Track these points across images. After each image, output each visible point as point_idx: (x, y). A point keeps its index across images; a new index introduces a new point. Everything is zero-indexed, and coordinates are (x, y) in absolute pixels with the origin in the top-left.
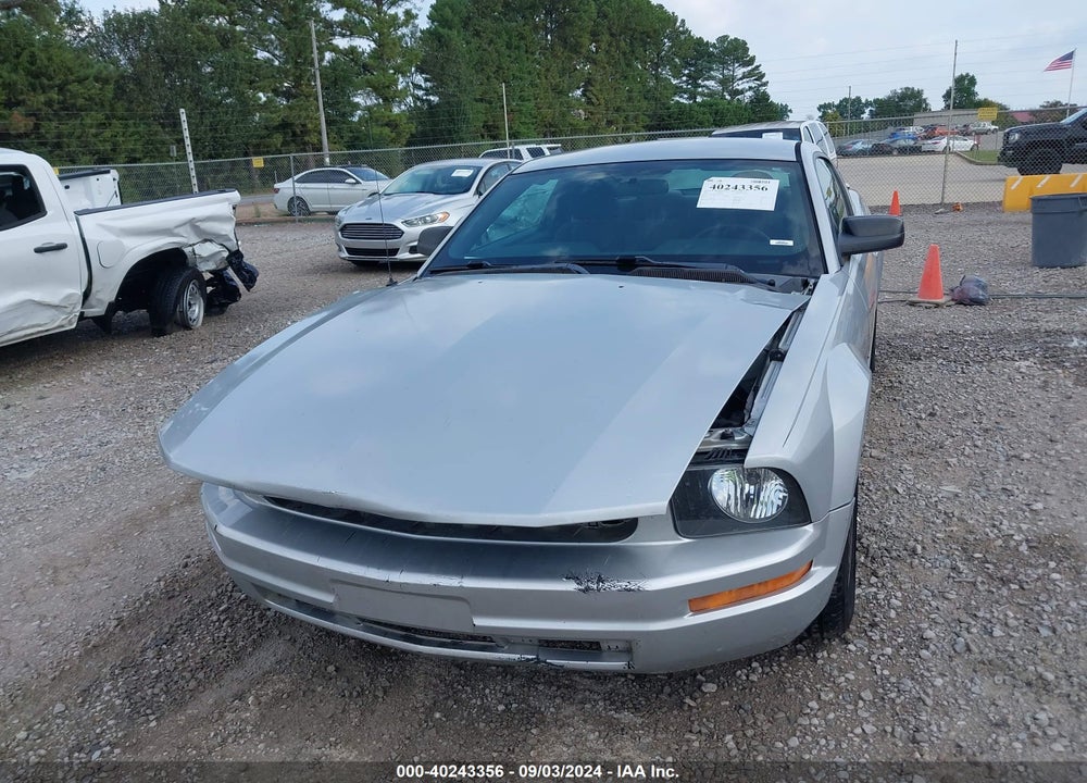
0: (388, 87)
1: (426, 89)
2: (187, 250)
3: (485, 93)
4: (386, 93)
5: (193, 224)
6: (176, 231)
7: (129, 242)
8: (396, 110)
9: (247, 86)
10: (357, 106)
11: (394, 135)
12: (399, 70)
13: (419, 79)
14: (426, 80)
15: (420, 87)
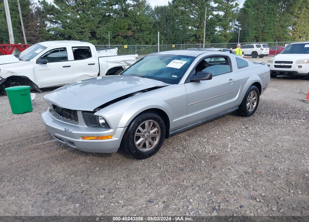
0: (226, 25)
1: (239, 26)
2: (123, 67)
3: (257, 27)
4: (225, 27)
5: (125, 61)
6: (120, 62)
7: (109, 64)
8: (228, 32)
9: (186, 25)
10: (216, 31)
11: (225, 39)
12: (230, 21)
13: (237, 23)
14: (239, 23)
15: (237, 25)
